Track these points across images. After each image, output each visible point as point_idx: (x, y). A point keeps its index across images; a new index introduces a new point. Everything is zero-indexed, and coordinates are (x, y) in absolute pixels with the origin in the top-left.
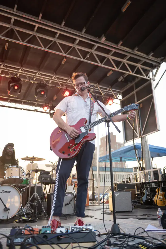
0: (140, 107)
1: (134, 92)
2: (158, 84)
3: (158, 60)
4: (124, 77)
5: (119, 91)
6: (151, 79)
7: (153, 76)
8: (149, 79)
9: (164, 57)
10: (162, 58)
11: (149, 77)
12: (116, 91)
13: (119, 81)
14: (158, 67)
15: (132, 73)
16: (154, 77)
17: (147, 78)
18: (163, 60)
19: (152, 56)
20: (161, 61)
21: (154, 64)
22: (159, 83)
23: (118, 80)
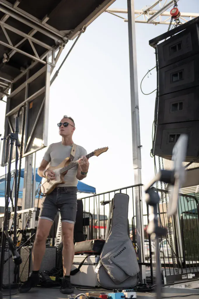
0: (30, 108)
1: (26, 84)
2: (58, 74)
3: (61, 34)
4: (10, 56)
5: (10, 81)
6: (47, 63)
7: (52, 61)
8: (44, 62)
9: (70, 30)
10: (67, 32)
11: (45, 60)
12: (4, 81)
13: (4, 62)
14: (61, 46)
15: (12, 45)
16: (54, 62)
17: (41, 61)
18: (68, 36)
19: (47, 23)
20: (65, 36)
21: (56, 40)
22: (59, 71)
23: (2, 61)
